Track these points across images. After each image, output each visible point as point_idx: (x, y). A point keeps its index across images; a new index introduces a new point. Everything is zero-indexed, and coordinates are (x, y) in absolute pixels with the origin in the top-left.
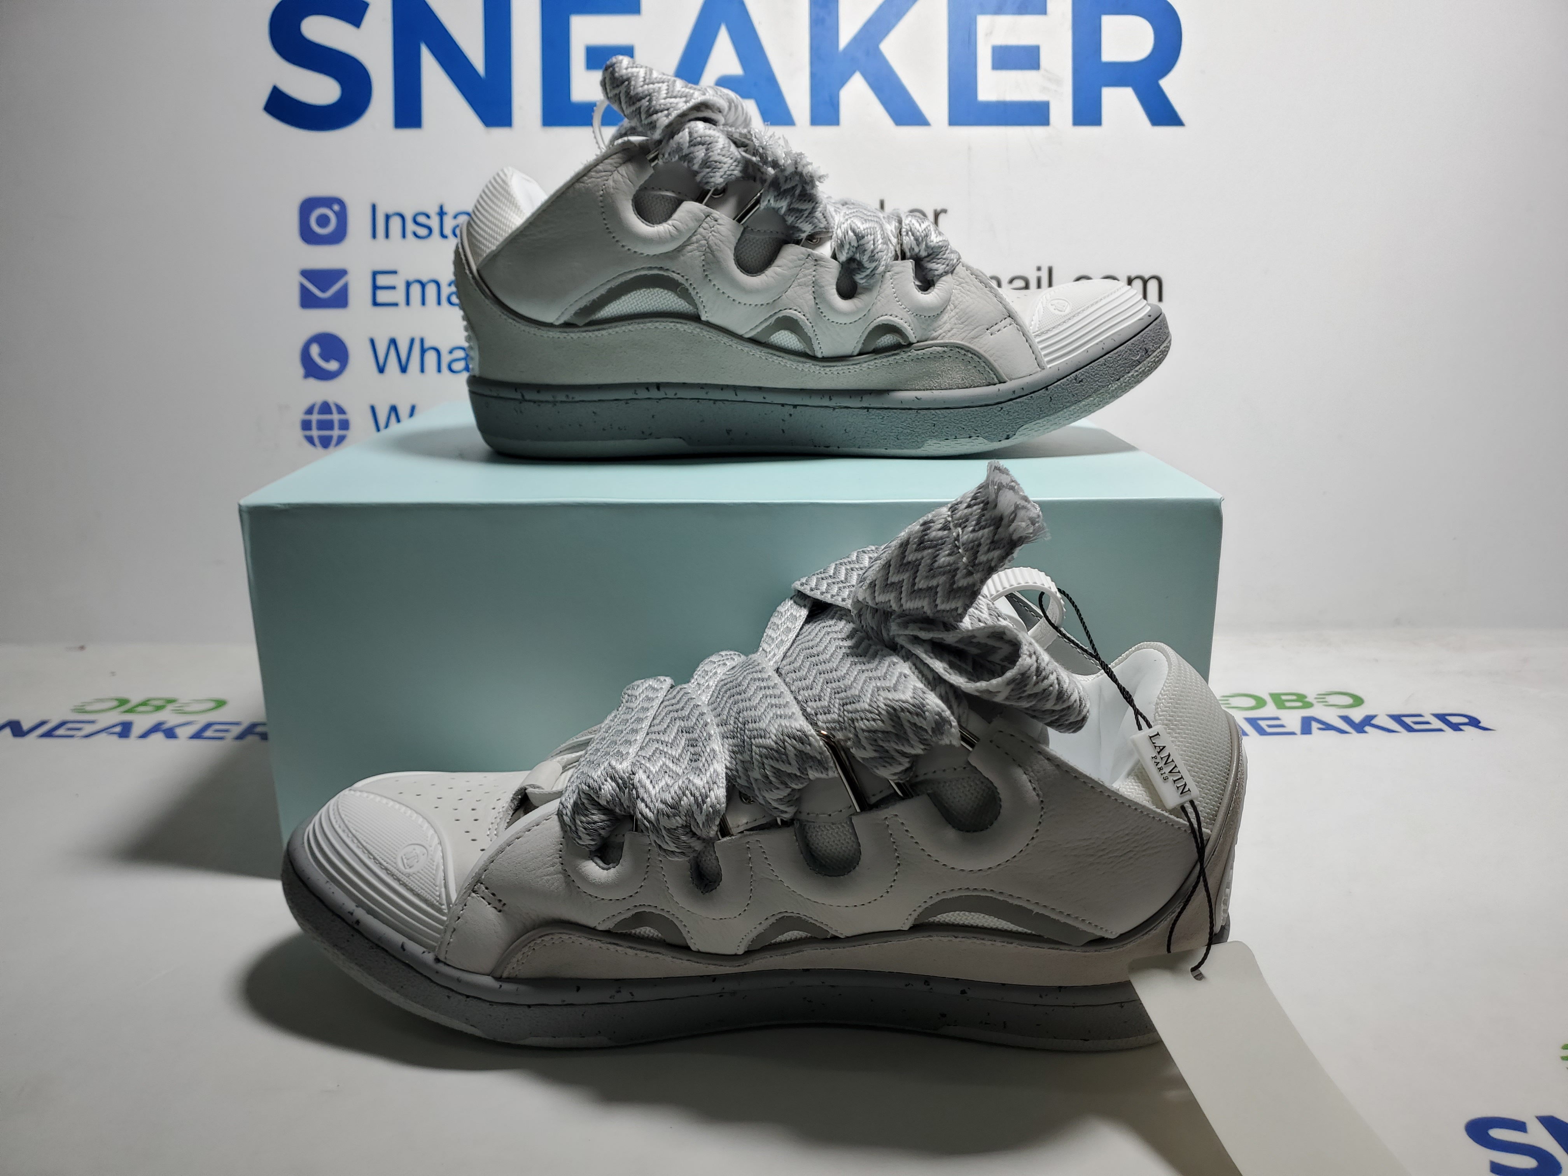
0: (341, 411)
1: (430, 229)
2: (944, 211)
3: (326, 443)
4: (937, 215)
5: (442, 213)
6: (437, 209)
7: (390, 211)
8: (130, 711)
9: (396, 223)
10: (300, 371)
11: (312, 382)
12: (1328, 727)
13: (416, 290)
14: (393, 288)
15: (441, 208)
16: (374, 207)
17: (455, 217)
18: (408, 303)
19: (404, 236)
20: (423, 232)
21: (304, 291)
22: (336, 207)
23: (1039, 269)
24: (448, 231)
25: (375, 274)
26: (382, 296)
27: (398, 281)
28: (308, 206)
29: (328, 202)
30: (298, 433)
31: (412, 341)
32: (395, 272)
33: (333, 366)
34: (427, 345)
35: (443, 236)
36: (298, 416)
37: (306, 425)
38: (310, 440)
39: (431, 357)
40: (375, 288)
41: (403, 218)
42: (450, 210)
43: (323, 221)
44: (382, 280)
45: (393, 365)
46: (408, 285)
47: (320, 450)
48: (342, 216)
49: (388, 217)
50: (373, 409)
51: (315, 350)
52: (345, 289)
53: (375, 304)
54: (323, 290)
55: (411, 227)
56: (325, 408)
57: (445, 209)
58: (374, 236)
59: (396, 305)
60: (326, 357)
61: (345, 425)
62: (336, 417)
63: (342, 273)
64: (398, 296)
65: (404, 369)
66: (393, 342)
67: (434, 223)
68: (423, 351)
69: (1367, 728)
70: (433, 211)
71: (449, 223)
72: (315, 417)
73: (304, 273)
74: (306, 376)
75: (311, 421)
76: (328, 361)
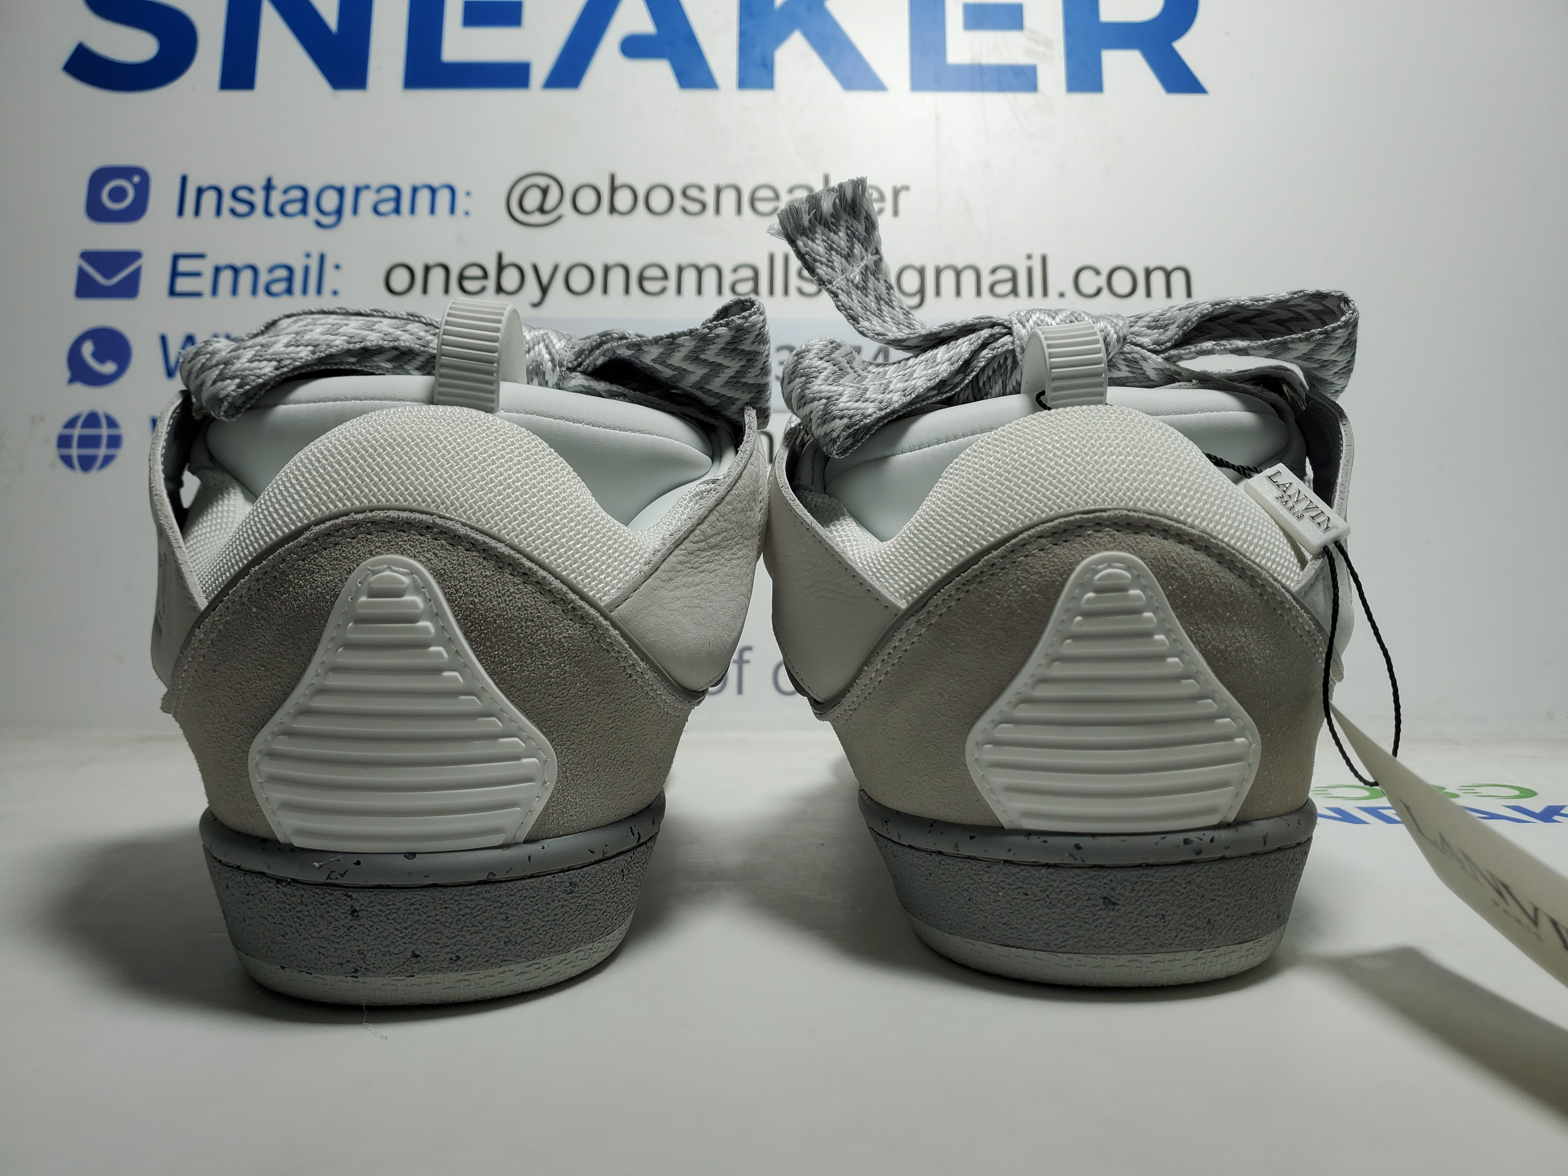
0: (112, 424)
1: (252, 206)
2: (906, 188)
3: (87, 464)
4: (896, 193)
5: (269, 187)
6: (263, 182)
7: (205, 184)
9: (209, 199)
10: (65, 373)
11: (79, 388)
13: (226, 277)
14: (198, 274)
15: (269, 181)
16: (184, 180)
17: (286, 191)
18: (214, 293)
19: (218, 214)
20: (242, 208)
21: (82, 275)
22: (137, 179)
23: (1029, 257)
24: (274, 207)
25: (176, 258)
27: (206, 267)
28: (100, 177)
29: (127, 172)
30: (52, 451)
32: (201, 256)
33: (109, 368)
35: (268, 213)
36: (55, 429)
37: (64, 442)
38: (67, 460)
40: (175, 274)
41: (219, 191)
42: (280, 183)
43: (118, 194)
44: (184, 265)
46: (217, 270)
48: (143, 190)
49: (200, 191)
50: (153, 422)
51: (87, 349)
52: (136, 274)
53: (172, 292)
54: (108, 276)
55: (228, 202)
56: (92, 420)
57: (275, 182)
58: (181, 212)
59: (198, 294)
60: (100, 356)
61: (115, 442)
62: (104, 432)
63: (135, 255)
64: (204, 284)
66: (190, 339)
67: (258, 198)
70: (258, 184)
71: (277, 199)
72: (77, 432)
73: (87, 256)
74: (72, 380)
75: (71, 436)
76: (103, 363)
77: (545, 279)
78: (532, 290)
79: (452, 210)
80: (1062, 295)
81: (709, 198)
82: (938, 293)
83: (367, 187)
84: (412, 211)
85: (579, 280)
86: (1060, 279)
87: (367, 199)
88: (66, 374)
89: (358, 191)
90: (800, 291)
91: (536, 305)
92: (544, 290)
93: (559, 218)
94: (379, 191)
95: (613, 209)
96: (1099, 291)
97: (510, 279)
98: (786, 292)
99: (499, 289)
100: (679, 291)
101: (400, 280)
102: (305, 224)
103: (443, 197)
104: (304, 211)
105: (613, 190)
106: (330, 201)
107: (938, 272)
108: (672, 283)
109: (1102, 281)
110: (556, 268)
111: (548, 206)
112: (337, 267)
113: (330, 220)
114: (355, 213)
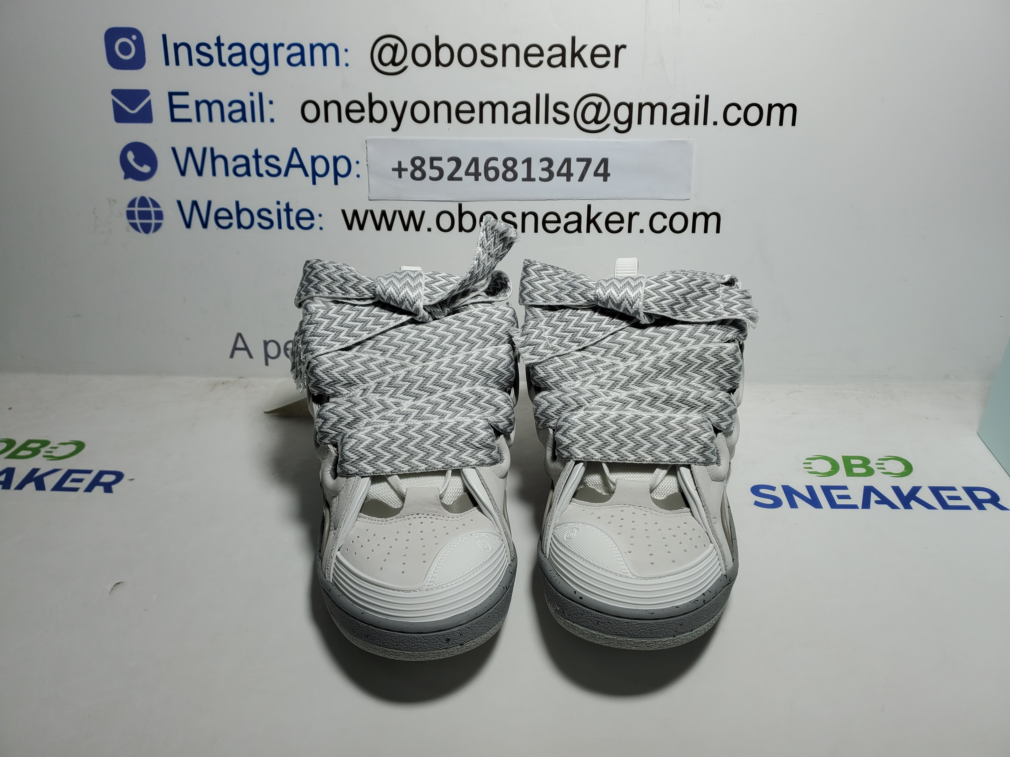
0: (156, 205)
1: (211, 58)
2: (624, 46)
3: (146, 229)
4: (618, 49)
5: (219, 44)
6: (215, 41)
7: (178, 41)
8: (13, 456)
9: (183, 51)
10: (121, 172)
11: (131, 182)
12: (884, 500)
13: (204, 108)
14: (186, 106)
15: (219, 39)
16: (164, 37)
17: (230, 47)
18: (199, 120)
19: (191, 63)
20: (205, 60)
21: (116, 107)
22: (134, 37)
23: (698, 97)
24: (225, 60)
25: (171, 94)
26: (179, 113)
27: (190, 101)
28: (111, 35)
29: (128, 32)
30: (125, 221)
31: (205, 150)
32: (186, 94)
33: (146, 169)
34: (216, 154)
35: (222, 63)
36: (124, 207)
37: (130, 215)
38: (134, 226)
39: (220, 163)
40: (172, 107)
41: (188, 47)
42: (226, 41)
43: (125, 49)
44: (177, 100)
45: (191, 169)
46: (198, 104)
47: (143, 234)
48: (140, 44)
49: (176, 47)
50: (179, 203)
51: (130, 156)
52: (148, 105)
53: (173, 119)
54: (132, 107)
55: (195, 56)
56: (143, 202)
57: (222, 41)
58: (167, 63)
59: (189, 120)
60: (139, 161)
61: (159, 215)
62: (152, 209)
63: (145, 93)
64: (190, 113)
65: (200, 173)
66: (190, 150)
67: (214, 52)
68: (214, 159)
69: (913, 503)
70: (212, 42)
71: (226, 53)
72: (136, 209)
73: (115, 92)
74: (126, 177)
75: (133, 212)
76: (141, 165)
77: (399, 112)
78: (391, 120)
79: (338, 64)
80: (715, 123)
81: (498, 53)
82: (639, 122)
83: (282, 45)
84: (312, 63)
85: (420, 112)
86: (715, 113)
87: (283, 53)
88: (123, 174)
89: (276, 47)
90: (555, 120)
91: (394, 130)
92: (399, 119)
93: (405, 68)
94: (289, 48)
95: (438, 63)
96: (739, 120)
97: (378, 112)
98: (546, 122)
99: (372, 119)
100: (481, 121)
101: (311, 112)
102: (246, 71)
103: (331, 51)
104: (244, 62)
105: (438, 48)
106: (259, 55)
107: (641, 106)
108: (476, 115)
109: (741, 114)
110: (405, 103)
111: (397, 60)
112: (271, 102)
113: (261, 69)
114: (276, 64)
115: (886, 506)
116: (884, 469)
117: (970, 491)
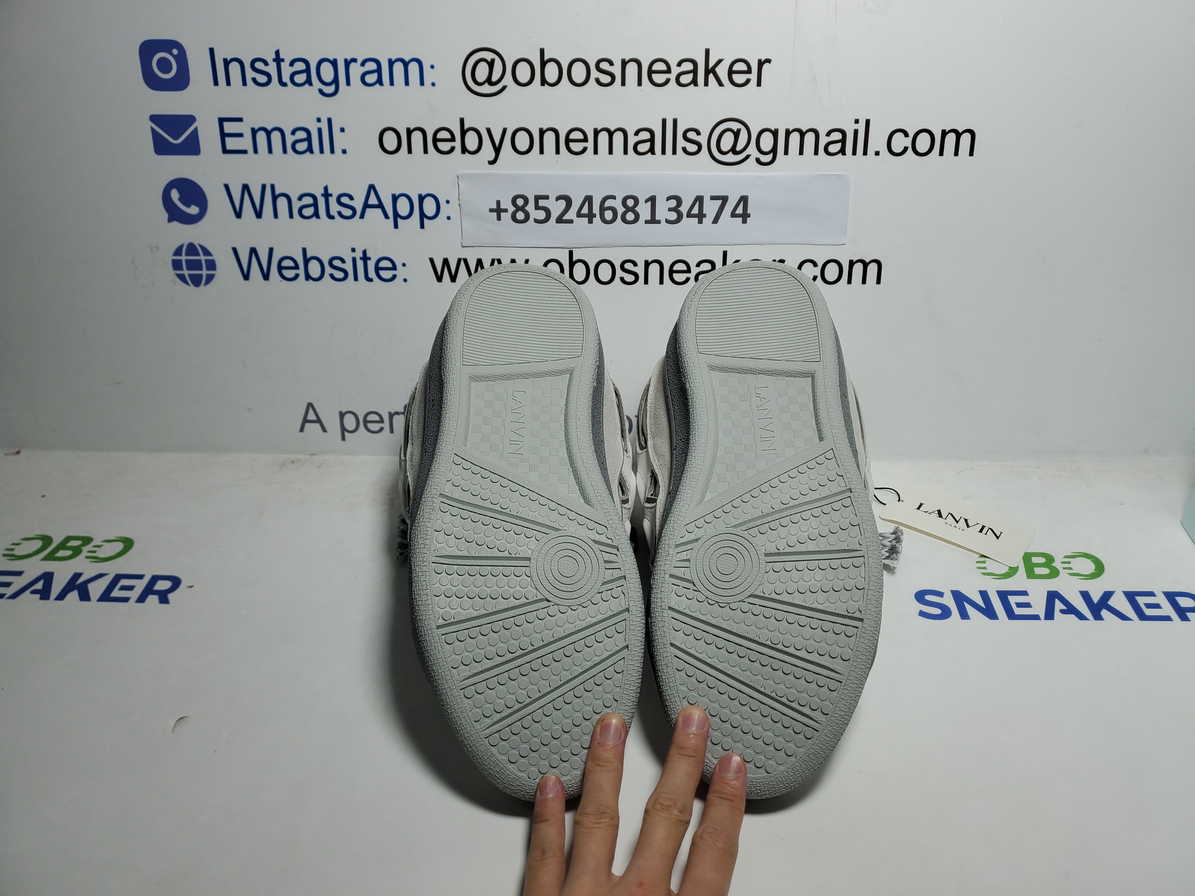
0: (207, 252)
1: (268, 76)
2: (768, 61)
3: (196, 281)
4: (761, 64)
5: (278, 60)
6: (274, 56)
7: (228, 56)
9: (234, 68)
10: (164, 214)
11: (177, 225)
12: (1070, 609)
13: (261, 137)
14: (241, 135)
15: (277, 54)
16: (212, 51)
17: (292, 64)
18: (256, 151)
19: (244, 83)
20: (262, 79)
21: (156, 136)
22: (175, 52)
23: (857, 121)
24: (286, 78)
25: (221, 121)
26: (232, 143)
27: (245, 128)
28: (147, 49)
29: (168, 45)
30: (170, 272)
31: (264, 187)
32: (240, 120)
33: (194, 210)
34: (277, 192)
35: (282, 83)
36: (169, 256)
37: (177, 265)
38: (182, 278)
39: (282, 203)
40: (224, 136)
41: (241, 63)
42: (287, 56)
43: (164, 65)
44: (229, 127)
45: (248, 209)
46: (254, 132)
47: (192, 287)
48: (182, 59)
49: (226, 63)
50: (235, 250)
51: (175, 195)
52: (195, 134)
53: (225, 151)
54: (175, 137)
55: (250, 74)
56: (192, 249)
57: (282, 56)
58: (216, 83)
59: (245, 152)
60: (185, 201)
61: (212, 265)
62: (202, 258)
63: (190, 119)
64: (245, 143)
65: (259, 215)
66: (246, 188)
67: (272, 69)
68: (275, 198)
69: (1104, 613)
70: (270, 57)
71: (287, 71)
72: (184, 258)
73: (154, 119)
74: (170, 220)
75: (180, 261)
76: (188, 206)
77: (497, 142)
78: (488, 151)
79: (422, 83)
80: (877, 153)
81: (616, 70)
82: (786, 152)
83: (354, 60)
84: (392, 83)
85: (522, 140)
86: (878, 141)
87: (356, 70)
88: (166, 216)
89: (347, 64)
90: (684, 150)
91: (492, 163)
92: (497, 150)
93: (504, 88)
94: (363, 64)
95: (544, 82)
96: (906, 149)
97: (472, 141)
98: (674, 152)
99: (464, 150)
100: (596, 152)
101: (390, 141)
102: (311, 92)
103: (413, 68)
104: (309, 81)
105: (543, 64)
106: (327, 72)
107: (788, 133)
108: (590, 144)
109: (908, 142)
110: (505, 131)
111: (494, 79)
112: (342, 130)
113: (330, 89)
114: (348, 83)
115: (1072, 617)
116: (1070, 569)
117: (1171, 597)
